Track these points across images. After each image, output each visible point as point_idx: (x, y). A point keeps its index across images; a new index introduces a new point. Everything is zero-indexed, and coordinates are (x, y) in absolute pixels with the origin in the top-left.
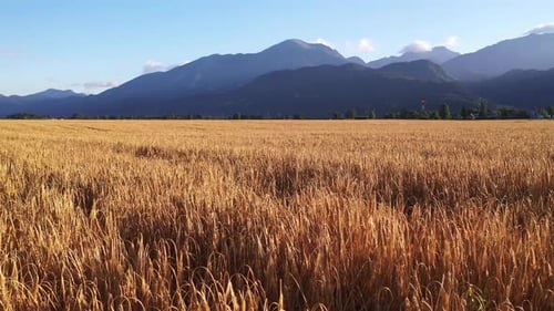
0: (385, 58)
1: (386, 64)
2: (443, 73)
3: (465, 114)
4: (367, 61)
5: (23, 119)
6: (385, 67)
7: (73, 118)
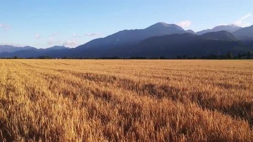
0: (204, 30)
1: (205, 33)
2: (233, 36)
3: (240, 57)
4: (195, 32)
5: (44, 59)
6: (204, 34)
7: (64, 58)
